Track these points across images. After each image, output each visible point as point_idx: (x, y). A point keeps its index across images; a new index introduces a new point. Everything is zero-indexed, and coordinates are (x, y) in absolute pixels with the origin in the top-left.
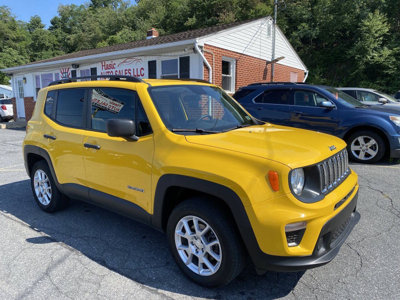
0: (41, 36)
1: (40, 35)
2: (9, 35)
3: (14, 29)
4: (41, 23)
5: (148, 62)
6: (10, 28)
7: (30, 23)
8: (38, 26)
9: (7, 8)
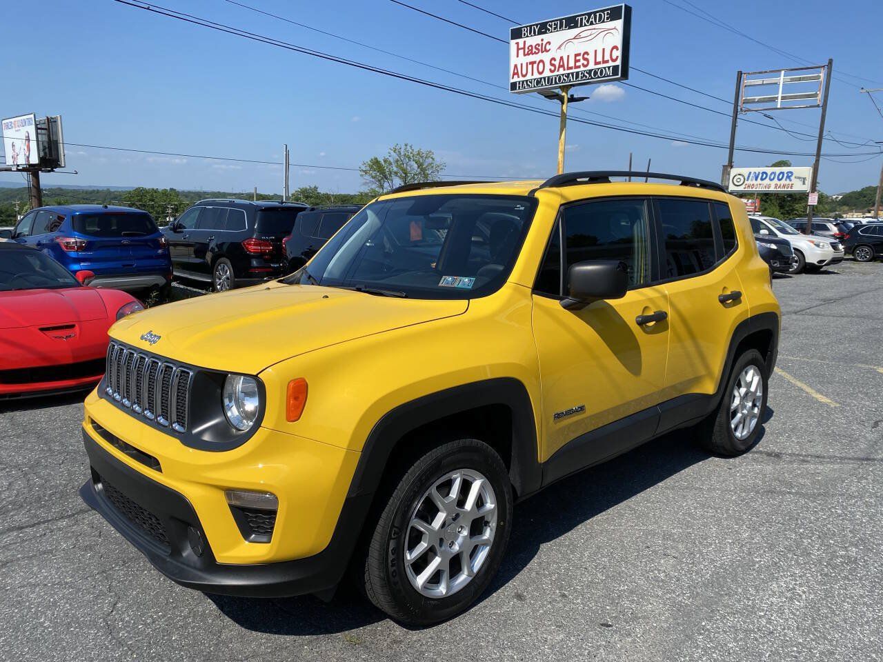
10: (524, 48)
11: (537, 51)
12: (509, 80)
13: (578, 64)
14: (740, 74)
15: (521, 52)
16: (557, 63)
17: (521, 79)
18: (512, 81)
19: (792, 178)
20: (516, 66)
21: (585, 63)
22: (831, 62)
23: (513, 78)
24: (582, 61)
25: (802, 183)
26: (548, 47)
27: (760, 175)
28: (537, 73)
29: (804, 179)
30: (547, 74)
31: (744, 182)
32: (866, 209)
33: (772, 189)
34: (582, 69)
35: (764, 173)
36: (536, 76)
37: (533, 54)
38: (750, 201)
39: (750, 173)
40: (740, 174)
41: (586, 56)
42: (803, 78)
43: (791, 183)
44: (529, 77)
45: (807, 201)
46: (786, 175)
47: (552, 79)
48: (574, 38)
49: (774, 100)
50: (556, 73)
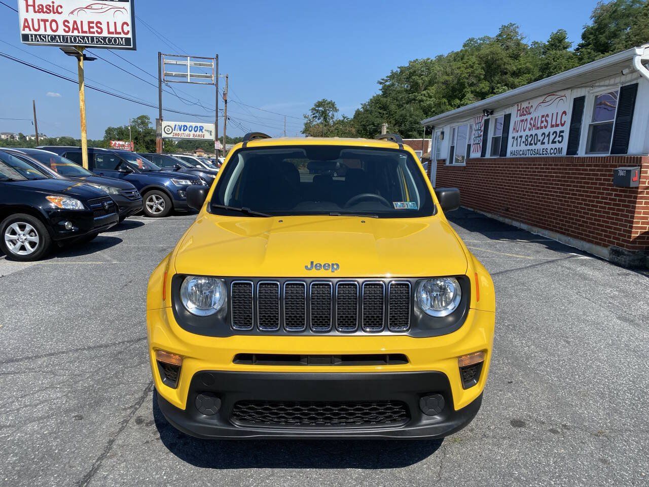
0: (554, 63)
1: (553, 61)
2: (508, 67)
3: (515, 57)
4: (566, 40)
5: (575, 99)
6: (511, 57)
7: (547, 43)
8: (559, 46)
9: (514, 26)
10: (34, 6)
11: (48, 11)
12: (19, 31)
13: (92, 30)
14: (160, 54)
15: (31, 9)
16: (71, 25)
17: (33, 32)
18: (23, 32)
19: (203, 130)
20: (26, 20)
21: (99, 30)
22: (217, 56)
23: (24, 30)
24: (95, 29)
25: (209, 134)
26: (60, 10)
27: (183, 128)
28: (50, 31)
29: (211, 131)
30: (61, 32)
31: (172, 132)
32: (193, 151)
33: (191, 137)
34: (96, 35)
35: (185, 126)
36: (49, 32)
37: (44, 13)
38: (127, 143)
39: (176, 125)
40: (169, 126)
41: (99, 25)
42: (202, 64)
43: (203, 134)
44: (42, 32)
45: (214, 147)
46: (199, 128)
47: (67, 38)
48: (86, 8)
49: (185, 76)
50: (70, 34)
